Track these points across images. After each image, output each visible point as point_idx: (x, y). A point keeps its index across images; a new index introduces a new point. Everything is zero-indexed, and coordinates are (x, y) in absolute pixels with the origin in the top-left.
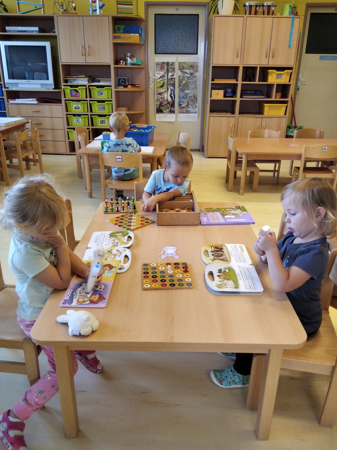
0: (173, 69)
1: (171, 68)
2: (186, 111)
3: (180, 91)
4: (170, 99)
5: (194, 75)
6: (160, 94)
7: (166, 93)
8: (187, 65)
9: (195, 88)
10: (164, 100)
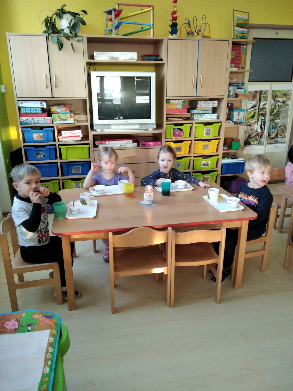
0: (266, 98)
1: (264, 96)
2: (275, 141)
3: (271, 121)
4: (259, 130)
5: (286, 104)
6: (250, 125)
7: (257, 124)
8: (281, 93)
9: (285, 117)
10: (253, 131)
